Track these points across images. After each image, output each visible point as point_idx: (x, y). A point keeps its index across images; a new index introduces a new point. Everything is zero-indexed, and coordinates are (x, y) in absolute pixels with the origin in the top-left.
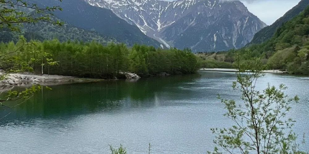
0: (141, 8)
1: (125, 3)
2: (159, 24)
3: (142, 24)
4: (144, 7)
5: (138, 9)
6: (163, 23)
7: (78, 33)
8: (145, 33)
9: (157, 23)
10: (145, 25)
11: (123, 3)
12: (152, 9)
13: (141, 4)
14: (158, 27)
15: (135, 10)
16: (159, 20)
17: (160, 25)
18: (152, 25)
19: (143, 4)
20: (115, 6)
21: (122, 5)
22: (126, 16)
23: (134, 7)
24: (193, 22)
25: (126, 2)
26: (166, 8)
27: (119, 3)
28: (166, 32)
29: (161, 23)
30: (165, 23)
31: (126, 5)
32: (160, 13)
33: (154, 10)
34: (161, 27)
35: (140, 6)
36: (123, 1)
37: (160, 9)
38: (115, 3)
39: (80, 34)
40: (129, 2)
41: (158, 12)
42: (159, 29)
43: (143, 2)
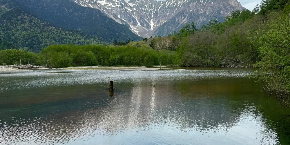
0: (135, 9)
1: (118, 4)
2: (152, 24)
3: (135, 24)
4: (137, 7)
5: (131, 9)
6: (156, 23)
7: (55, 31)
8: (138, 33)
9: (150, 23)
10: (138, 25)
11: (116, 4)
12: (145, 9)
13: (134, 5)
14: (151, 27)
15: (128, 11)
16: (152, 20)
17: (154, 24)
18: (145, 25)
19: (137, 5)
20: (109, 7)
21: (115, 6)
22: (119, 17)
23: (128, 8)
24: (185, 20)
25: (120, 3)
26: (159, 7)
27: (113, 4)
28: (158, 31)
29: (154, 22)
30: (158, 22)
31: (120, 6)
32: (154, 13)
33: (147, 10)
34: (154, 26)
35: (134, 7)
36: (116, 3)
37: (153, 8)
38: (108, 4)
39: (57, 32)
40: (122, 3)
41: (151, 12)
42: (152, 28)
43: (136, 2)
